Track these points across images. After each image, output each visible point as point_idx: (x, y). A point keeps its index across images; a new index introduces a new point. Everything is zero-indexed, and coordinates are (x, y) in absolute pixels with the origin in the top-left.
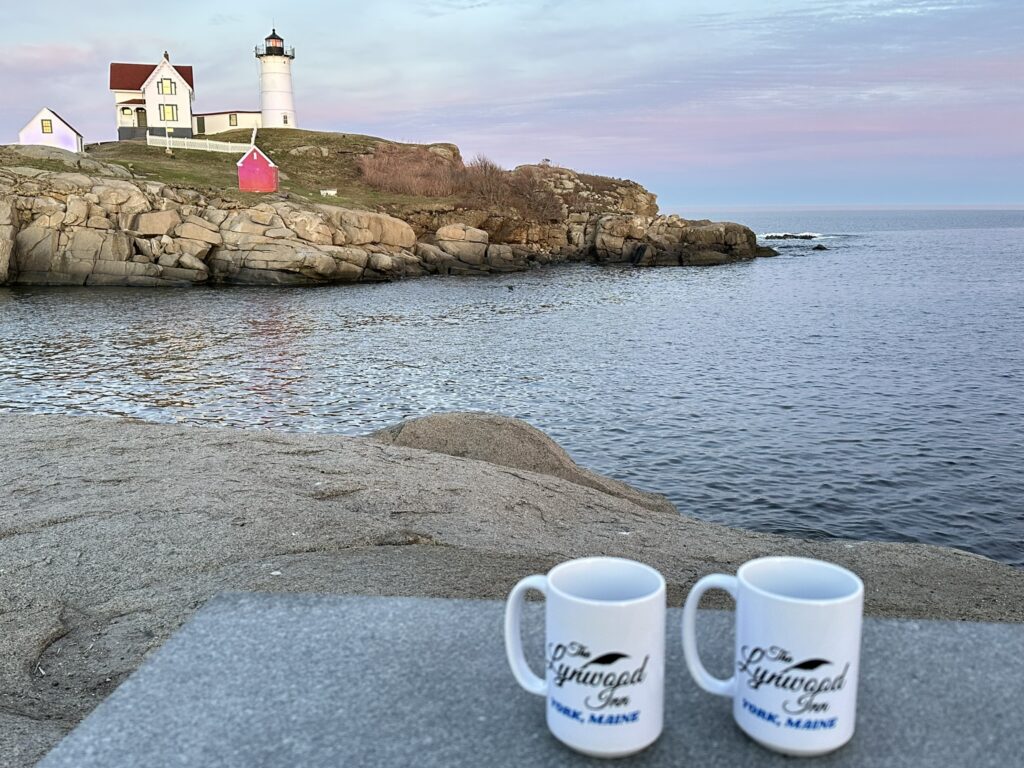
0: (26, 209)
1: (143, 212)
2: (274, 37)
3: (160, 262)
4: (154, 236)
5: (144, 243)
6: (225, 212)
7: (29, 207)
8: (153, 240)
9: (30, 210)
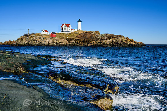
2: (79, 20)
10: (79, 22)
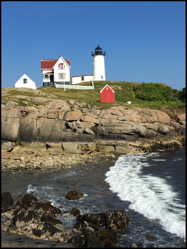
0: (24, 111)
1: (68, 111)
2: (98, 48)
3: (77, 131)
4: (73, 121)
5: (70, 124)
6: (100, 111)
7: (25, 110)
8: (73, 122)
9: (25, 111)
10: (97, 53)
